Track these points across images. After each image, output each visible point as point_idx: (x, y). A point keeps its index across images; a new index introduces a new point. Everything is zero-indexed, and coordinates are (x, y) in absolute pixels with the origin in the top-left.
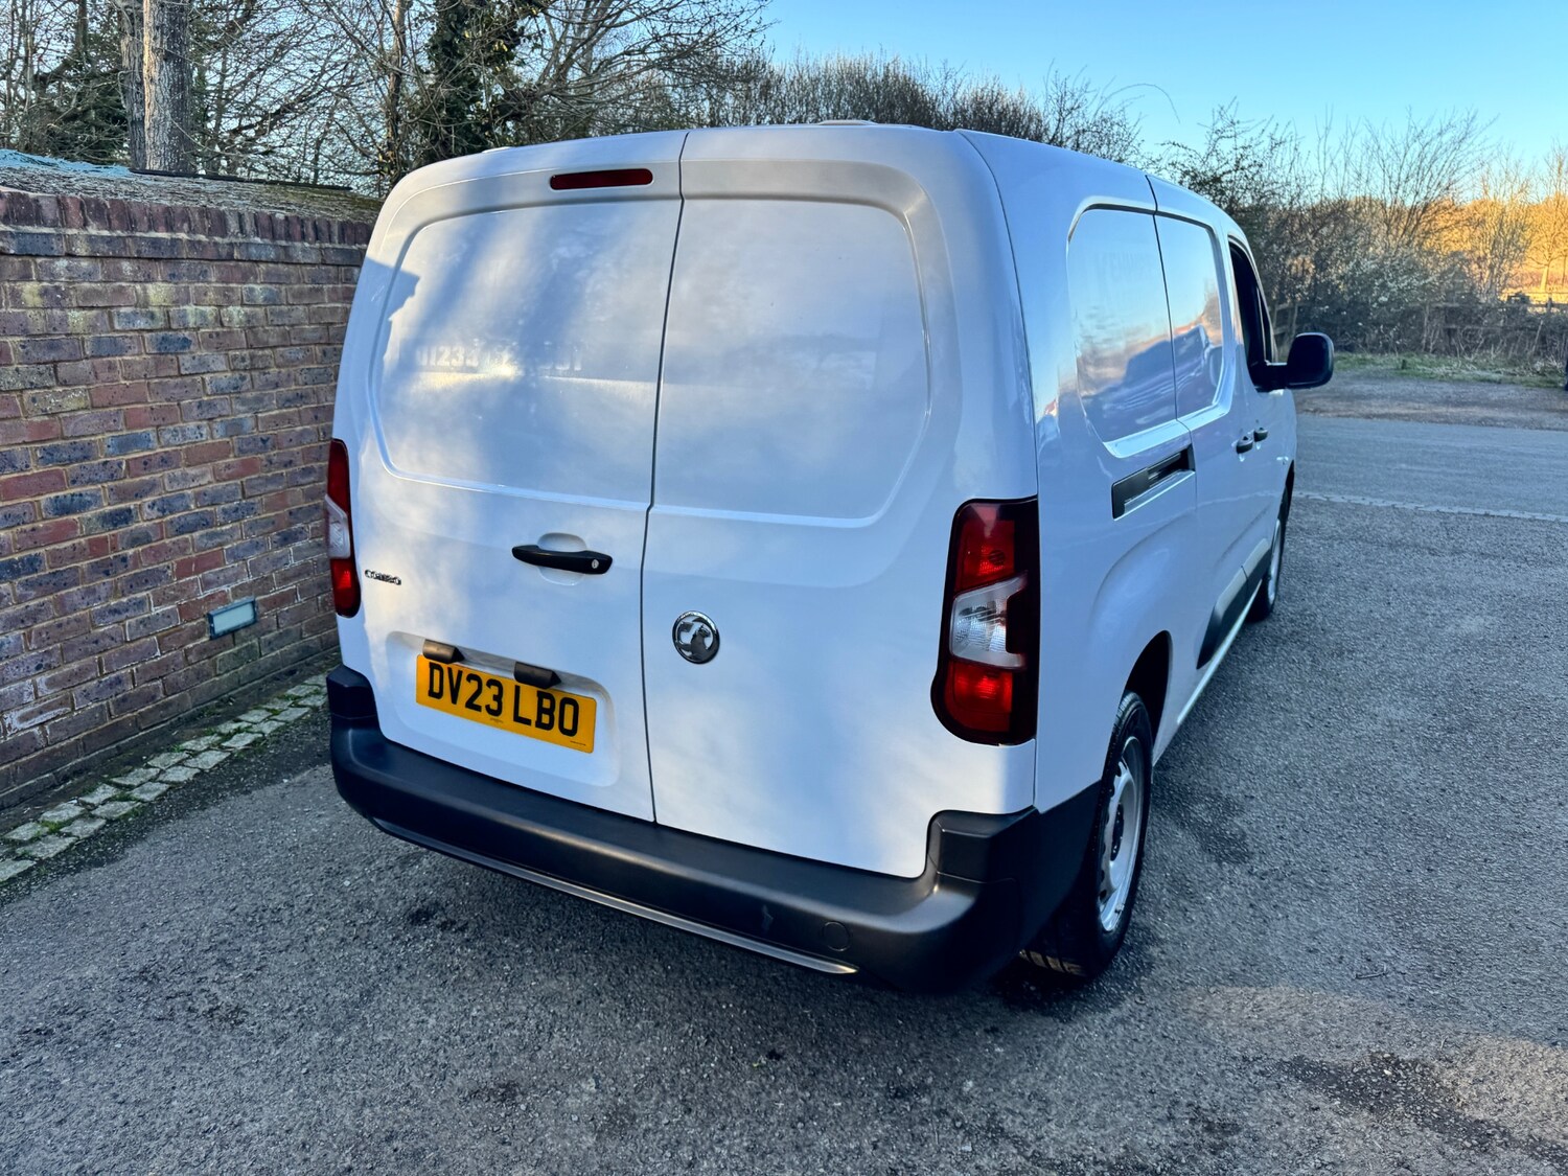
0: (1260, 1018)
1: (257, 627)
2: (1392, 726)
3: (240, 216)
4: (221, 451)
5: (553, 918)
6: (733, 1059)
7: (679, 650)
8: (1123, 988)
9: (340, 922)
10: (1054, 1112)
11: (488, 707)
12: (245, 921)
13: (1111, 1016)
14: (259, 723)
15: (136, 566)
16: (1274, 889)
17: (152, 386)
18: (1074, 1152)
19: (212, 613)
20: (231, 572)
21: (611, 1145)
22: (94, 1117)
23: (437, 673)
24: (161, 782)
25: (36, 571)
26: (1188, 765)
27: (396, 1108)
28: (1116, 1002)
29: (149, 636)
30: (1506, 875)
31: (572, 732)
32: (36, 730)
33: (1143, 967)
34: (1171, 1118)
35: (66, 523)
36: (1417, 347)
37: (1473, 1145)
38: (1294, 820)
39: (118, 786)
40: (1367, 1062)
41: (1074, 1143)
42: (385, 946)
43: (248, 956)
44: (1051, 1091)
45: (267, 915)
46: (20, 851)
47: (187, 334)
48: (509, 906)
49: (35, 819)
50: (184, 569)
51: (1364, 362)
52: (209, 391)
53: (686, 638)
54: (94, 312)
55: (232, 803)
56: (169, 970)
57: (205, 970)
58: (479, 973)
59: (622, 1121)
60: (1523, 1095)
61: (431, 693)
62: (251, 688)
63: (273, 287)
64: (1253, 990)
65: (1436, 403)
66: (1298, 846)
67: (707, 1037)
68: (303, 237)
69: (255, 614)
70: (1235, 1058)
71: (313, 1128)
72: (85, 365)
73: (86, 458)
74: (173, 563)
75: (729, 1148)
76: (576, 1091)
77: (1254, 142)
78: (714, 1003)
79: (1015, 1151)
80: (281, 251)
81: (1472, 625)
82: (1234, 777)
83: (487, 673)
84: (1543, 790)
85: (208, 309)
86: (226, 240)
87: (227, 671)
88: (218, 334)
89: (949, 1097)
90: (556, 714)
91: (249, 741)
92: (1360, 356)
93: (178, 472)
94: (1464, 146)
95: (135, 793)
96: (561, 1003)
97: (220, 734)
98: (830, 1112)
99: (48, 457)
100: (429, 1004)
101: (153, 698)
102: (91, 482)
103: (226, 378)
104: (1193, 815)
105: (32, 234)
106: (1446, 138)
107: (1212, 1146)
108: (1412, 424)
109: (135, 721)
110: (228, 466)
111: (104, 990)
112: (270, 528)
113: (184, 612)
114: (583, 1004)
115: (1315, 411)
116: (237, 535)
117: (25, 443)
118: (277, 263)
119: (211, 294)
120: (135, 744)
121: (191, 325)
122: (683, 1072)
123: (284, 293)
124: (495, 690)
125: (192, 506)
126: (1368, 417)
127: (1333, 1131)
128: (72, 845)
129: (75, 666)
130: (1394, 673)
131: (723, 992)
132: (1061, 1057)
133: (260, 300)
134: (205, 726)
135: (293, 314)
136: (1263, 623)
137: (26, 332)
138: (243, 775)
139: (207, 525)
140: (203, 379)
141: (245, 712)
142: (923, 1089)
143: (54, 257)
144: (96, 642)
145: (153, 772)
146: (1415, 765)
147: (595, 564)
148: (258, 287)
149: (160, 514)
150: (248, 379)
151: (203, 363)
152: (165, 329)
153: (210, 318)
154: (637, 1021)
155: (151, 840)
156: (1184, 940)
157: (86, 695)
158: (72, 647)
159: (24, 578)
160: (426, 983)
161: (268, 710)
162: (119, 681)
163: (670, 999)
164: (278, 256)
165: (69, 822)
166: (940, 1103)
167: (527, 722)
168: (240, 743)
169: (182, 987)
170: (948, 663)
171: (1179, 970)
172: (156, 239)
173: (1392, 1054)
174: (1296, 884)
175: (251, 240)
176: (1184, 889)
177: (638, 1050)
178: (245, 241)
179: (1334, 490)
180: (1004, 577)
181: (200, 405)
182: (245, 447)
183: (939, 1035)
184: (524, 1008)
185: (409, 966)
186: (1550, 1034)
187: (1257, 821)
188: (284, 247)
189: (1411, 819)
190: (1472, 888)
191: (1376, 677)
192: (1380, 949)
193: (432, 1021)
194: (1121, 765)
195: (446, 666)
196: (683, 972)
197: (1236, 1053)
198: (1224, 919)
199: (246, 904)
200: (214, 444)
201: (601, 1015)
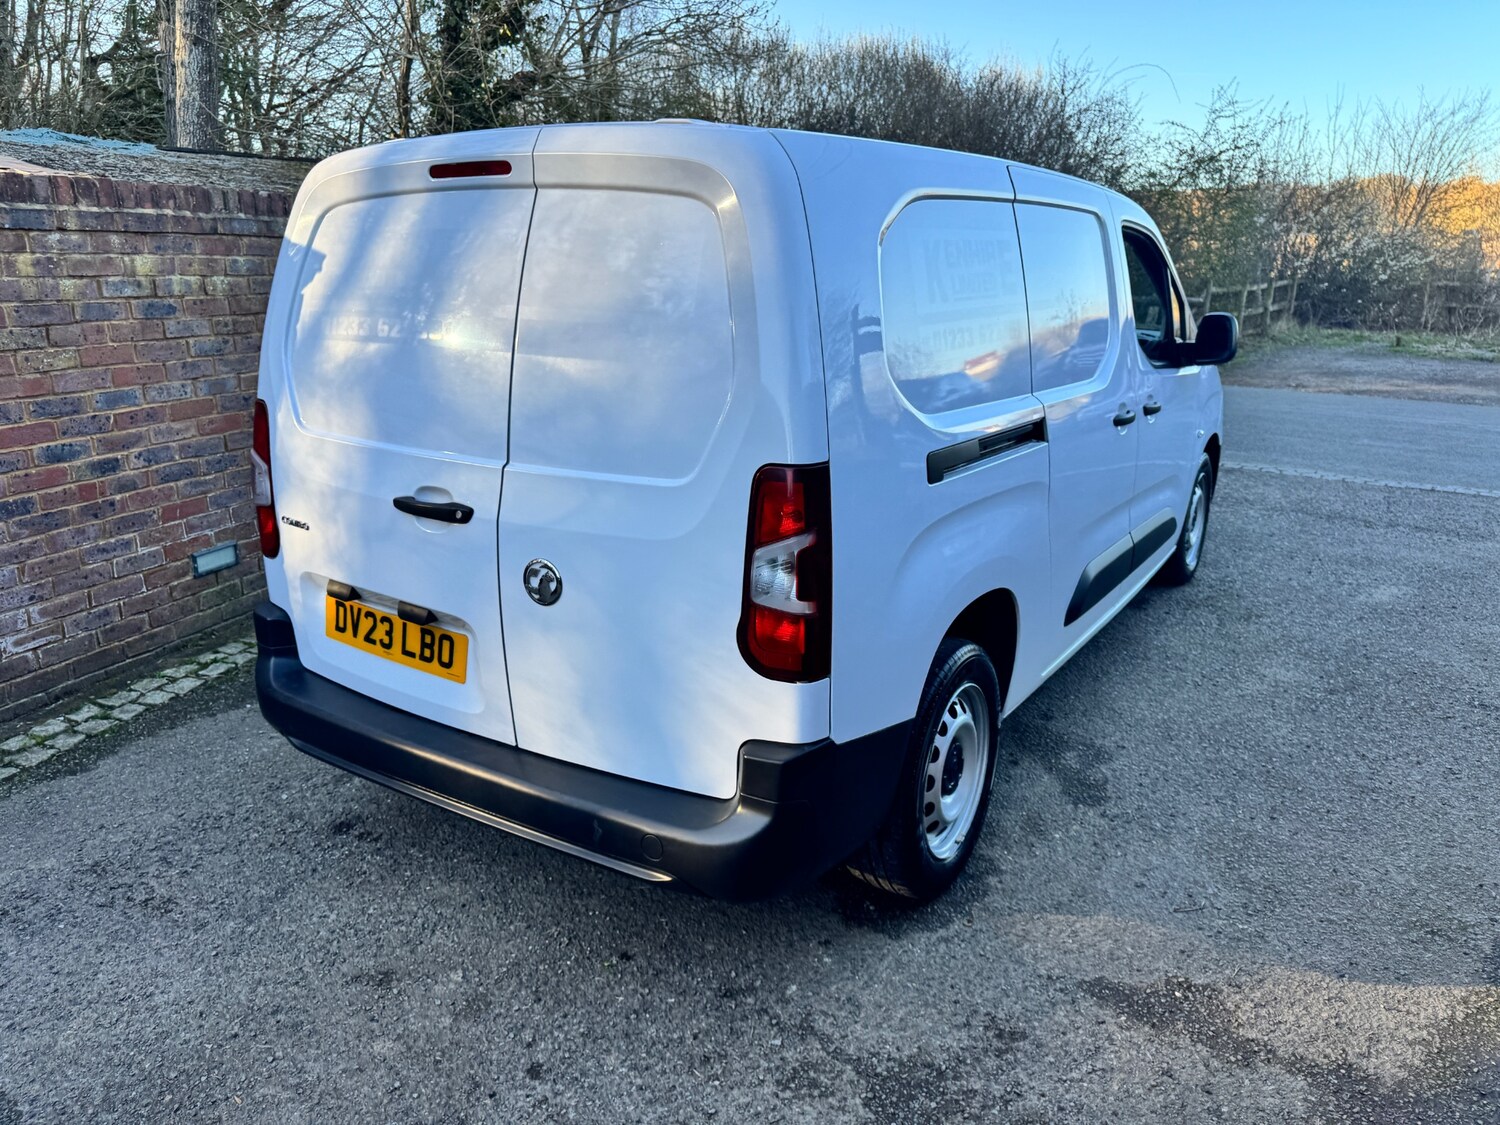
0: (1074, 942)
1: (240, 568)
2: (1277, 686)
3: (224, 194)
4: (205, 408)
5: (458, 833)
6: (588, 958)
7: (530, 593)
8: (955, 912)
9: (272, 830)
10: (862, 1015)
11: (381, 641)
12: (190, 826)
13: (938, 935)
14: (235, 655)
15: (123, 510)
16: (1120, 830)
17: (139, 348)
18: (872, 1050)
19: (195, 554)
20: (214, 518)
21: (464, 1026)
22: (30, 984)
23: (341, 609)
24: (140, 704)
25: (29, 512)
26: (1071, 717)
27: (287, 987)
28: (946, 923)
29: (136, 573)
30: (1344, 825)
31: (448, 665)
32: (29, 654)
33: (978, 893)
34: (967, 1025)
35: (58, 469)
36: (1416, 325)
37: (1238, 1060)
38: (1158, 769)
39: (101, 706)
40: (1161, 986)
41: (874, 1043)
42: (307, 852)
43: (187, 856)
44: (864, 998)
45: (210, 822)
46: (7, 759)
47: (172, 301)
48: (421, 821)
49: (25, 733)
50: (168, 514)
51: (1360, 339)
52: (193, 353)
53: (535, 582)
54: (85, 280)
55: (198, 724)
56: (117, 865)
57: (147, 866)
58: (382, 878)
59: (479, 1006)
60: (1298, 1019)
61: (338, 628)
62: (233, 624)
63: (255, 259)
64: (1075, 918)
65: (1421, 381)
66: (1154, 793)
67: (570, 939)
69: (237, 556)
70: (1040, 976)
71: (211, 1001)
72: (75, 329)
73: (75, 412)
74: (158, 508)
75: (566, 1034)
76: (445, 980)
77: (1253, 122)
78: (583, 910)
79: (819, 1047)
80: (263, 226)
81: (1384, 594)
82: (1112, 728)
83: (381, 610)
84: (1405, 749)
85: (192, 279)
86: (210, 216)
87: (210, 608)
88: (201, 301)
89: (773, 997)
90: (436, 648)
91: (222, 671)
92: (1358, 333)
93: (163, 426)
94: (1476, 125)
95: (116, 713)
96: (448, 906)
97: (199, 663)
98: (663, 1007)
99: (41, 411)
100: (334, 902)
101: (139, 629)
102: (80, 433)
103: (209, 341)
104: (1063, 761)
105: (25, 210)
106: (1459, 117)
107: (998, 1050)
108: (1391, 400)
109: (123, 649)
110: (211, 422)
111: (58, 880)
113: (169, 552)
114: (467, 907)
115: (1297, 386)
116: (220, 484)
117: (18, 397)
118: (259, 237)
119: (196, 266)
120: (122, 670)
121: (176, 293)
122: (541, 967)
123: (266, 264)
124: (386, 626)
125: (177, 457)
126: (1348, 393)
127: (1112, 1042)
128: (53, 756)
129: (65, 598)
130: (1295, 638)
131: (594, 901)
132: (881, 969)
133: (243, 270)
134: (187, 656)
136: (1182, 588)
137: (19, 298)
138: (212, 700)
139: (191, 474)
140: (187, 343)
141: (223, 644)
142: (751, 990)
143: (45, 230)
144: (86, 578)
145: (134, 695)
146: (1288, 722)
147: (459, 515)
148: (241, 259)
149: (146, 464)
150: (231, 342)
151: (187, 327)
152: (151, 297)
153: (194, 286)
154: (511, 923)
155: (122, 754)
156: (1023, 871)
157: (77, 624)
158: (63, 582)
159: (17, 518)
160: (335, 884)
161: (245, 643)
162: (107, 613)
163: (545, 905)
164: (259, 230)
165: (54, 736)
166: (763, 1003)
167: (412, 655)
168: (213, 672)
169: (126, 880)
170: (749, 607)
171: (1011, 898)
172: (142, 214)
173: (1187, 979)
174: (1143, 826)
175: (235, 216)
176: (1035, 827)
177: (507, 947)
178: (228, 216)
179: (1288, 463)
180: (797, 533)
181: (184, 366)
182: (228, 404)
183: (776, 945)
184: (415, 909)
185: (323, 869)
186: (1341, 967)
187: (1122, 769)
188: (266, 222)
189: (1268, 772)
190: (1308, 836)
191: (1276, 641)
192: (1203, 887)
193: (333, 916)
194: (958, 708)
195: (347, 604)
196: (561, 883)
197: (1043, 972)
198: (1066, 855)
199: (194, 812)
200: (197, 401)
201: (481, 917)
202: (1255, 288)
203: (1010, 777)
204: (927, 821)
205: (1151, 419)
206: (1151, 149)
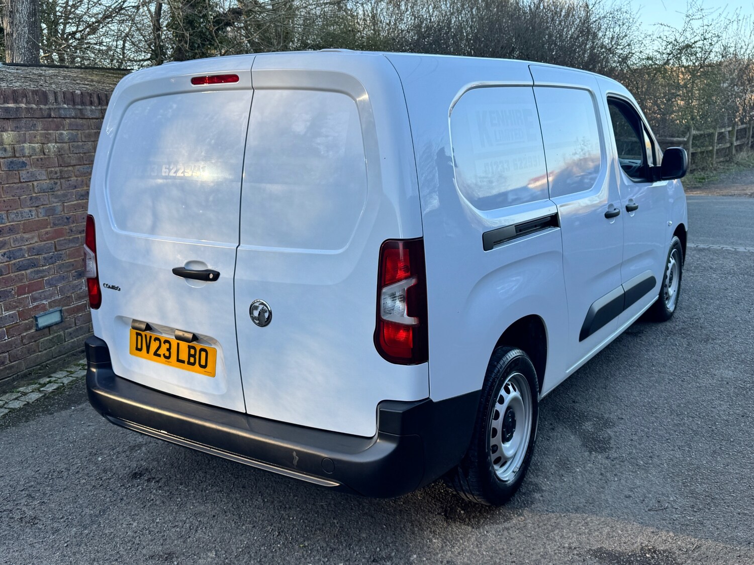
0: (586, 528)
1: (63, 325)
2: (722, 381)
3: (55, 93)
4: (43, 224)
5: (208, 476)
6: (291, 543)
7: (253, 320)
8: (513, 513)
9: (93, 478)
11: (164, 355)
12: (43, 477)
13: (503, 526)
14: (62, 378)
16: (618, 466)
17: (5, 188)
19: (37, 316)
20: (48, 293)
23: (139, 337)
24: (5, 408)
26: (590, 401)
28: (508, 519)
31: (204, 367)
33: (528, 503)
38: (643, 431)
40: (638, 551)
42: (116, 489)
43: (43, 494)
44: (458, 561)
45: (56, 474)
47: (24, 159)
48: (185, 470)
50: (21, 290)
52: (36, 191)
53: (256, 313)
55: (43, 419)
56: (1, 499)
57: (20, 499)
58: (164, 502)
61: (137, 349)
62: (59, 360)
63: (74, 132)
64: (587, 515)
66: (640, 444)
67: (279, 533)
68: (91, 103)
69: (62, 316)
70: (564, 547)
74: (15, 287)
76: (205, 556)
77: (715, 21)
78: (287, 517)
80: (78, 112)
82: (615, 407)
83: (164, 336)
85: (36, 145)
86: (47, 107)
87: (46, 349)
88: (41, 159)
90: (197, 357)
91: (55, 388)
93: (18, 236)
96: (205, 516)
97: (40, 384)
100: (135, 516)
101: (3, 363)
103: (46, 183)
104: (583, 427)
110: (47, 233)
112: (71, 268)
113: (21, 315)
114: (216, 517)
116: (52, 272)
118: (76, 118)
119: (38, 137)
121: (27, 154)
122: (263, 548)
123: (80, 135)
124: (167, 345)
125: (26, 256)
130: (736, 351)
131: (292, 512)
133: (66, 140)
134: (32, 380)
135: (85, 147)
136: (665, 323)
138: (50, 405)
139: (35, 266)
140: (33, 184)
141: (54, 372)
142: (389, 558)
145: (1, 403)
146: (728, 402)
147: (211, 276)
148: (65, 132)
149: (8, 260)
150: (59, 183)
151: (33, 175)
152: (12, 157)
153: (38, 150)
154: (243, 525)
156: (556, 490)
160: (135, 506)
161: (68, 371)
163: (263, 515)
164: (76, 114)
167: (183, 362)
168: (50, 388)
169: (8, 507)
170: (380, 323)
171: (548, 505)
172: (8, 107)
173: (653, 547)
174: (631, 464)
175: (61, 106)
176: (564, 465)
177: (241, 538)
178: (58, 107)
179: (741, 244)
180: (406, 278)
181: (31, 199)
182: (57, 222)
183: (404, 533)
184: (185, 519)
185: (127, 498)
186: (749, 539)
187: (621, 431)
188: (80, 109)
189: (713, 431)
190: (735, 467)
191: (724, 353)
192: (668, 497)
193: (135, 524)
194: (510, 387)
195: (143, 333)
196: (273, 502)
197: (567, 545)
198: (583, 480)
199: (45, 468)
200: (39, 220)
201: (225, 522)
202: (723, 130)
203: (550, 437)
204: (493, 457)
205: (632, 214)
206: (647, 42)
